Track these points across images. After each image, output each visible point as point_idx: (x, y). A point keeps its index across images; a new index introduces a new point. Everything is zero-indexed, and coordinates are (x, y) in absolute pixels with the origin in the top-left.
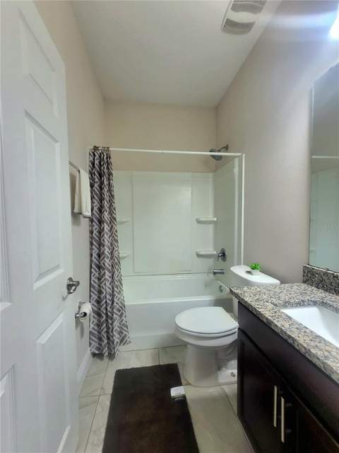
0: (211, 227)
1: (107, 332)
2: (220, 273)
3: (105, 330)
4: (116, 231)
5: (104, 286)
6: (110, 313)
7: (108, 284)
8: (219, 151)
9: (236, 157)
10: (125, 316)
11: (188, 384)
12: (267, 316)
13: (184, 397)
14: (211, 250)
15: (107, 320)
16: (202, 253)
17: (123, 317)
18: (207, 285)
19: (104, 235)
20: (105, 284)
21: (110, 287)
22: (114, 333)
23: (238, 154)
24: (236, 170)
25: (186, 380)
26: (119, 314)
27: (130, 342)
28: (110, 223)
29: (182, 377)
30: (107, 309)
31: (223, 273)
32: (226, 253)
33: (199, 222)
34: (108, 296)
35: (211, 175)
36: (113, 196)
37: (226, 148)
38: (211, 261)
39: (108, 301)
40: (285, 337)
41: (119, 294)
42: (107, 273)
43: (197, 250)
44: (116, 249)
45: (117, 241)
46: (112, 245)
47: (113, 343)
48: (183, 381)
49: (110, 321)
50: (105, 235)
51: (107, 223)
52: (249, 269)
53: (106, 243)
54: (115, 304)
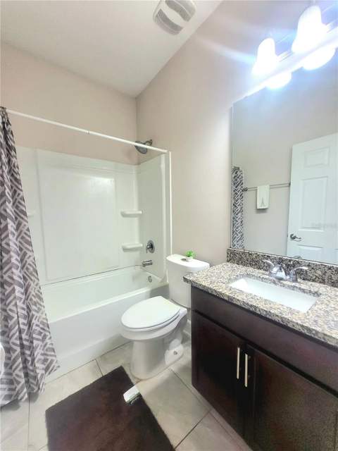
0: (136, 220)
1: (25, 368)
2: (149, 264)
3: (21, 366)
4: (28, 230)
5: (14, 309)
6: (27, 340)
7: (20, 304)
8: (144, 144)
9: (162, 153)
10: (50, 338)
11: (139, 380)
12: (227, 294)
13: (139, 396)
14: (137, 243)
15: (23, 354)
16: (129, 247)
17: (47, 340)
18: (135, 278)
19: (7, 236)
20: (16, 305)
21: (25, 307)
22: (37, 365)
23: (166, 151)
24: (163, 166)
25: (135, 378)
26: (40, 338)
27: (59, 367)
28: (16, 218)
29: (131, 378)
30: (21, 338)
31: (151, 264)
32: (155, 245)
33: (124, 215)
34: (21, 320)
35: (134, 168)
36: (18, 181)
37: (150, 143)
38: (137, 254)
39: (22, 326)
40: (247, 307)
41: (38, 312)
42: (17, 288)
43: (123, 244)
44: (29, 253)
45: (30, 243)
46: (21, 249)
47: (35, 378)
48: (133, 381)
49: (28, 352)
50: (11, 237)
51: (12, 219)
52: (184, 257)
53: (13, 247)
54: (34, 327)
